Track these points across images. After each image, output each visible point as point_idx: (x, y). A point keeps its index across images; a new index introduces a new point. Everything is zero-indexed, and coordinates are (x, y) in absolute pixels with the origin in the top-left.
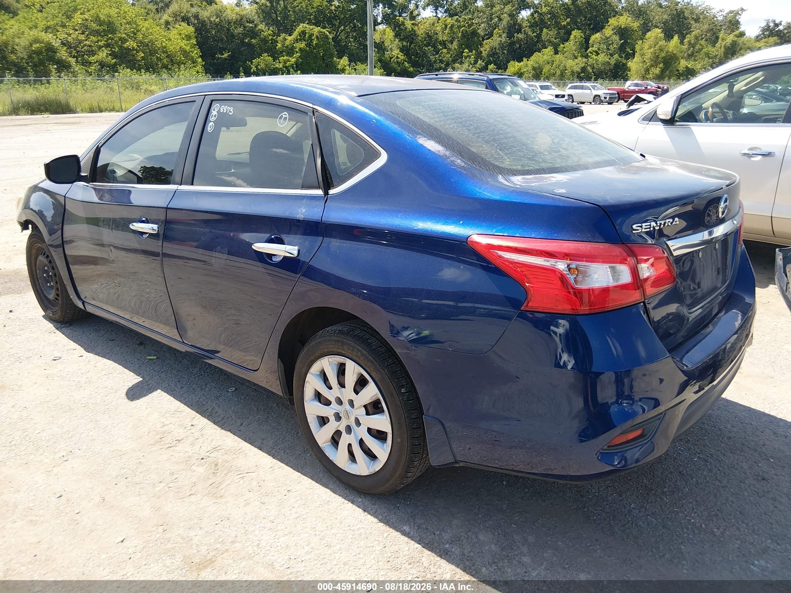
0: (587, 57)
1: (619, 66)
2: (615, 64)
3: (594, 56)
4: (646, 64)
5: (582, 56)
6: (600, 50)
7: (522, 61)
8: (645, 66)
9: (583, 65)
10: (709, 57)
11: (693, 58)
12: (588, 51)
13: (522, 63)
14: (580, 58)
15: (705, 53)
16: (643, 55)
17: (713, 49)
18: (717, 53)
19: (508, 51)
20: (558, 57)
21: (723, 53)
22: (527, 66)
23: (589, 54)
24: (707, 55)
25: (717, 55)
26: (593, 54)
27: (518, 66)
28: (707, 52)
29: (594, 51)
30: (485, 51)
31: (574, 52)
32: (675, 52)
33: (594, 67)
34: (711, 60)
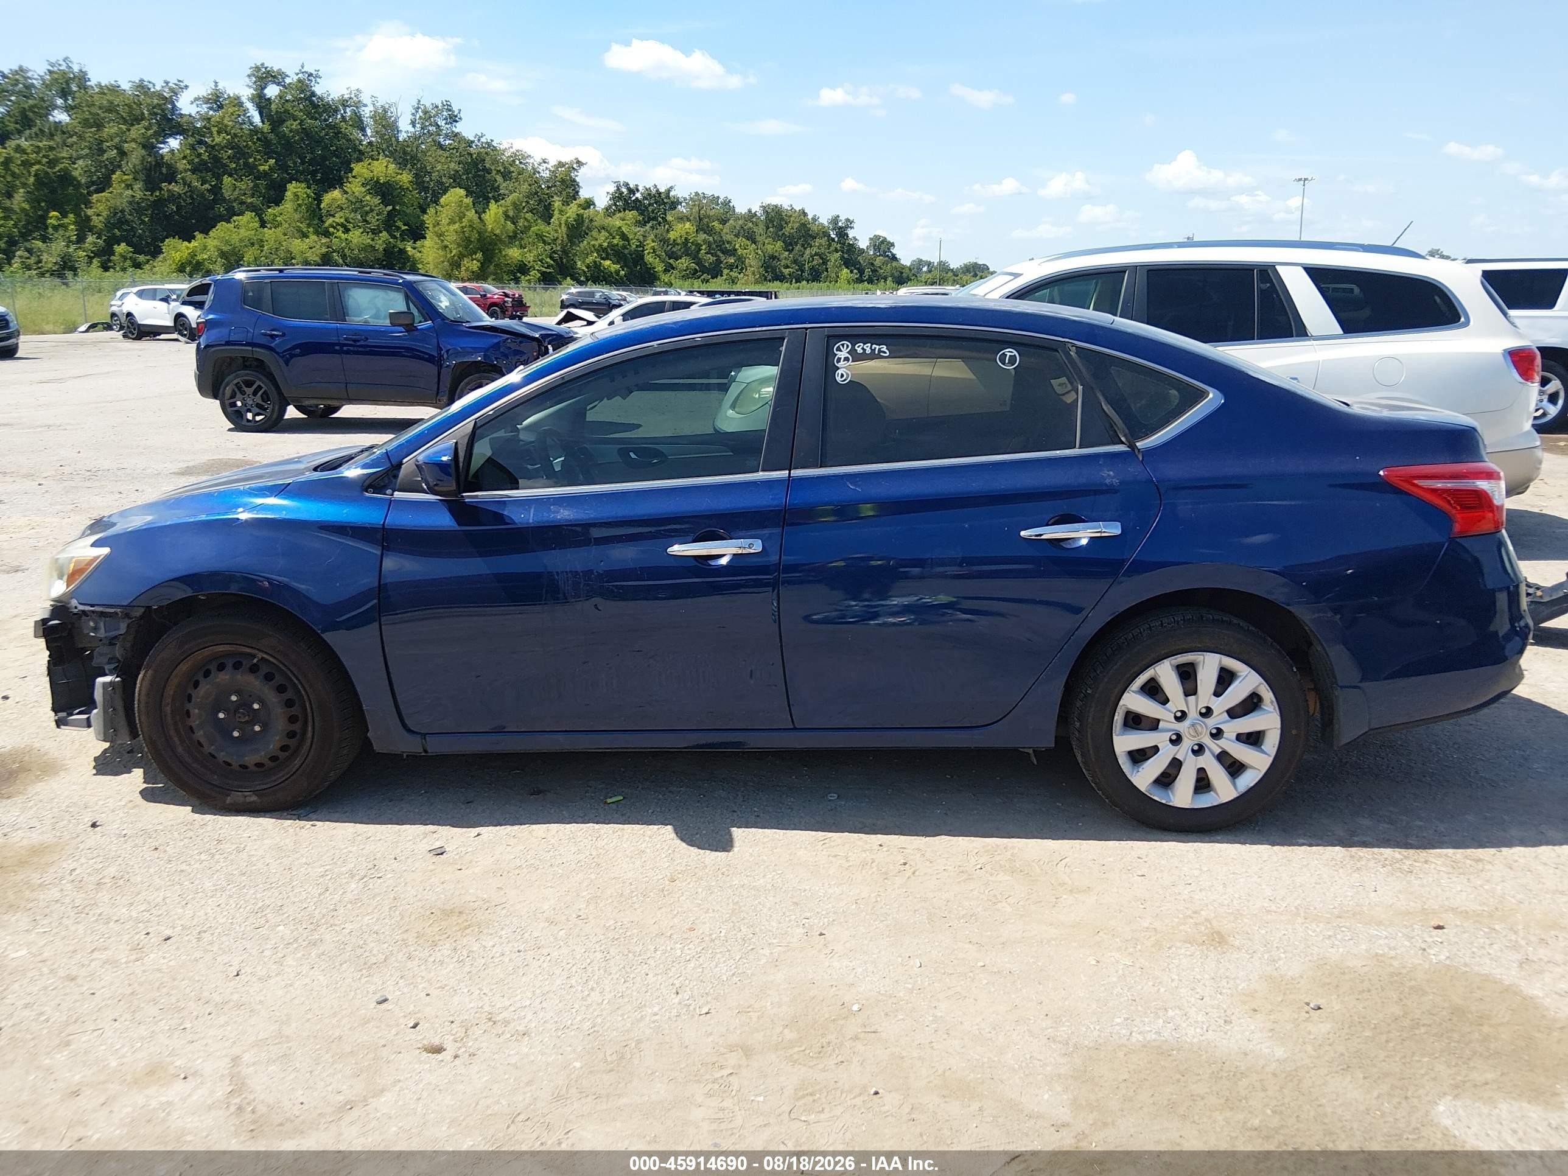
0: (327, 234)
1: (392, 253)
2: (384, 250)
3: (340, 234)
4: (451, 252)
5: (317, 233)
6: (350, 222)
7: (194, 237)
8: (449, 256)
9: (324, 250)
10: (544, 242)
11: (517, 243)
12: (326, 225)
13: (194, 244)
14: (314, 237)
15: (537, 235)
16: (440, 235)
17: (548, 228)
18: (556, 235)
19: (152, 217)
20: (268, 233)
21: (565, 236)
22: (205, 248)
23: (331, 230)
24: (540, 237)
25: (557, 238)
26: (338, 231)
27: (188, 248)
28: (539, 232)
29: (338, 224)
30: (98, 215)
31: (298, 224)
32: (498, 232)
33: (345, 255)
34: (548, 247)
